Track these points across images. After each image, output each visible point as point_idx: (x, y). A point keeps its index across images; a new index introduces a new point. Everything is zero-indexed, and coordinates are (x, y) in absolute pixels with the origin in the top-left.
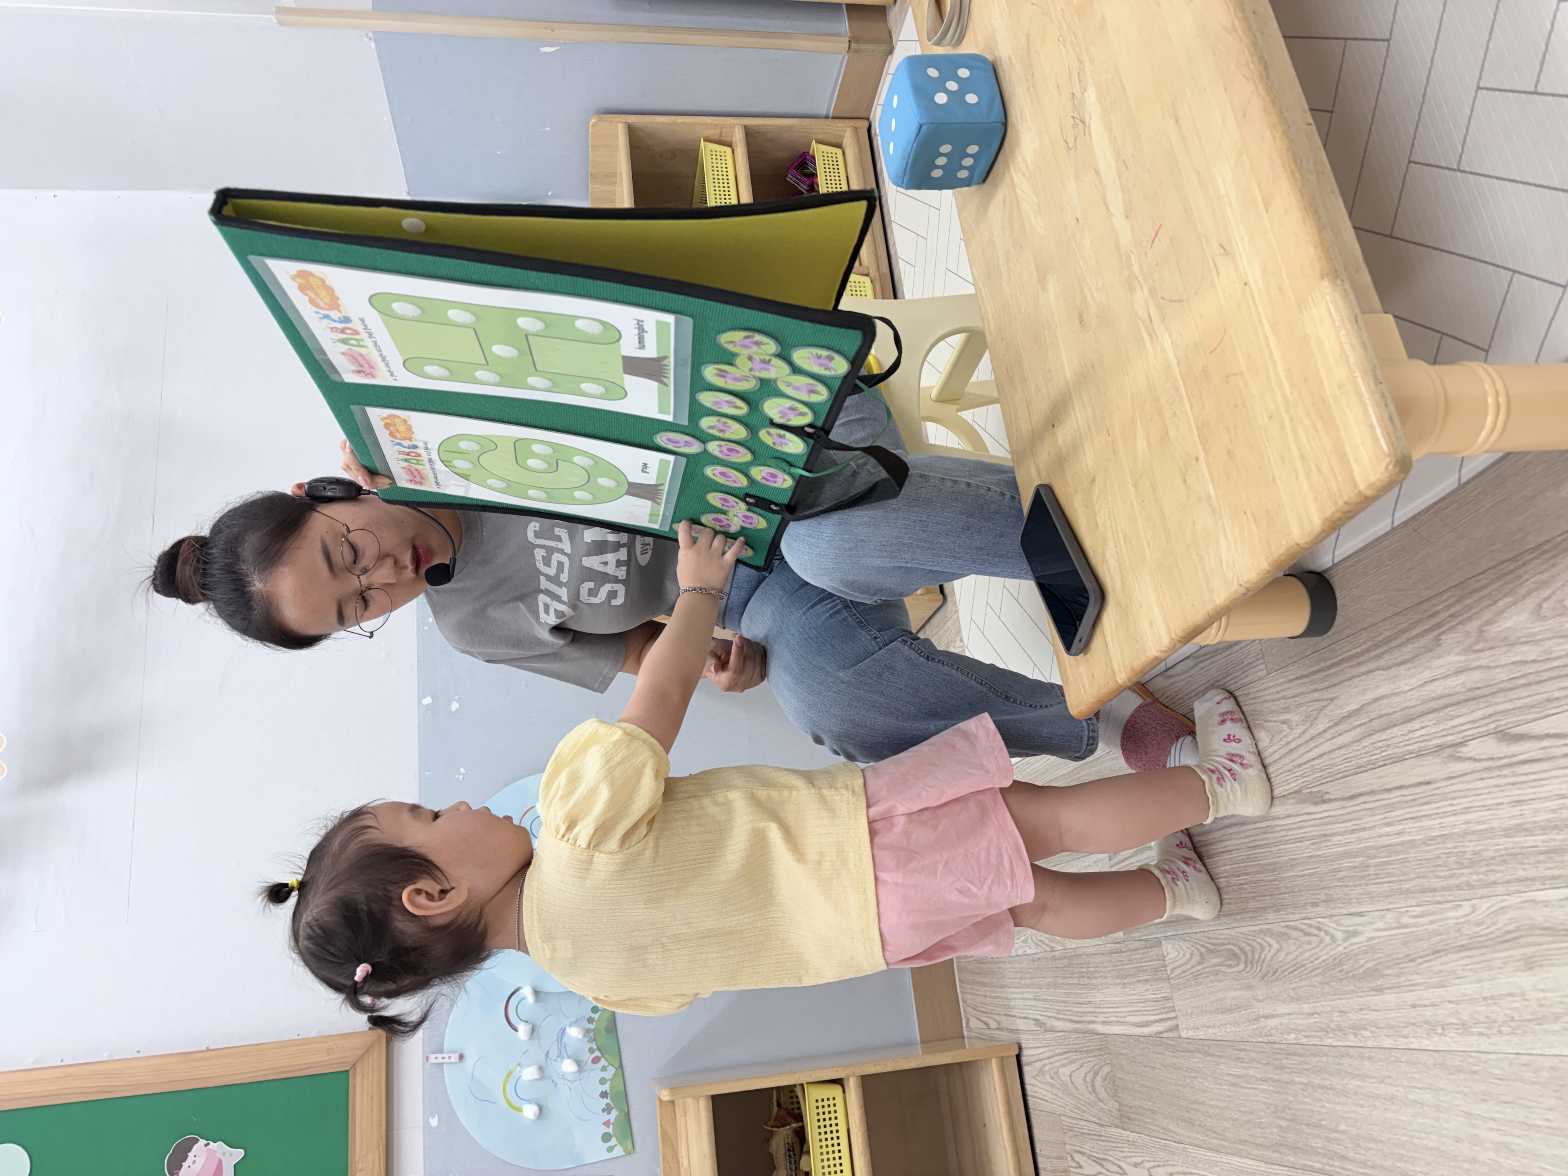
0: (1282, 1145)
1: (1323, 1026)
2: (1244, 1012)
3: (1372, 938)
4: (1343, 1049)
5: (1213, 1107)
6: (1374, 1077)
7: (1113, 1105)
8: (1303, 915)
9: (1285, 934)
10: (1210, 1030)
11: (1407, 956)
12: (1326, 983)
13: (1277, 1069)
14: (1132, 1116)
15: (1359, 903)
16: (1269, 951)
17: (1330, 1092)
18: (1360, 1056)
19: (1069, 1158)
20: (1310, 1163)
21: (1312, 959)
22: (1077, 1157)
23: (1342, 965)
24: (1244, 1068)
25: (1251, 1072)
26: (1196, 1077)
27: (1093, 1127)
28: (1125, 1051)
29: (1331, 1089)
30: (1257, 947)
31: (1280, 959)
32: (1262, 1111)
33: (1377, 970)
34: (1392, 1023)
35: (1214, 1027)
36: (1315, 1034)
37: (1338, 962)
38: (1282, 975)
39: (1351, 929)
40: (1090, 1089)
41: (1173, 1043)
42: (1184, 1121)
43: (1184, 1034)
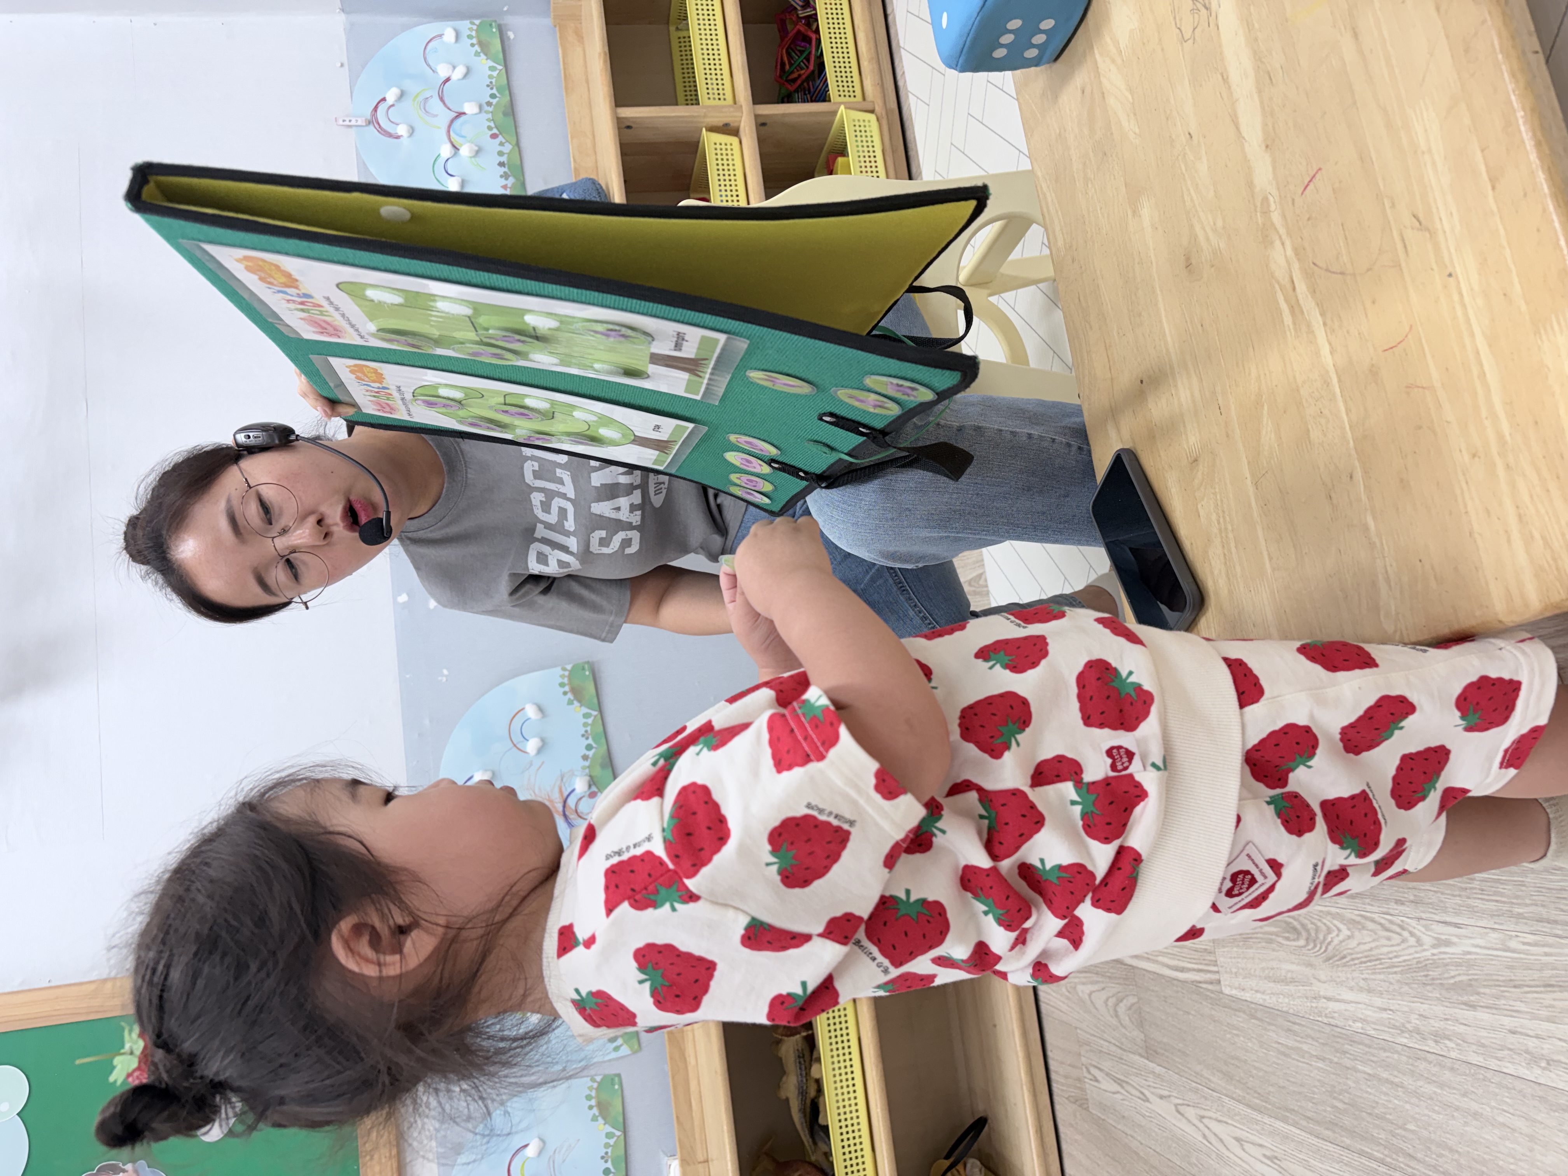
0: (1336, 1125)
1: (1397, 1024)
2: (1301, 988)
3: (1469, 953)
4: (1419, 1052)
5: (1256, 1068)
6: (1454, 1088)
7: (1136, 1033)
8: (1385, 910)
9: (1359, 923)
10: (1259, 995)
11: (1511, 980)
12: (1407, 984)
13: (1337, 1051)
14: (1159, 1050)
15: (1457, 913)
16: (1338, 935)
17: (1400, 1089)
18: (1440, 1065)
19: (1085, 1070)
20: (1369, 1151)
21: (1390, 956)
22: (1094, 1071)
23: (1428, 971)
24: (1296, 1040)
25: (1305, 1047)
26: (1237, 1035)
27: (1113, 1048)
28: (1156, 989)
29: (1402, 1087)
30: (1324, 928)
31: (1349, 946)
32: (1315, 1087)
33: (1471, 985)
34: (1483, 1041)
35: (1263, 993)
36: (1386, 1029)
37: (1423, 966)
38: (1352, 963)
39: (1443, 937)
40: (1112, 1012)
41: (1212, 995)
42: (1221, 1072)
43: (1227, 991)
